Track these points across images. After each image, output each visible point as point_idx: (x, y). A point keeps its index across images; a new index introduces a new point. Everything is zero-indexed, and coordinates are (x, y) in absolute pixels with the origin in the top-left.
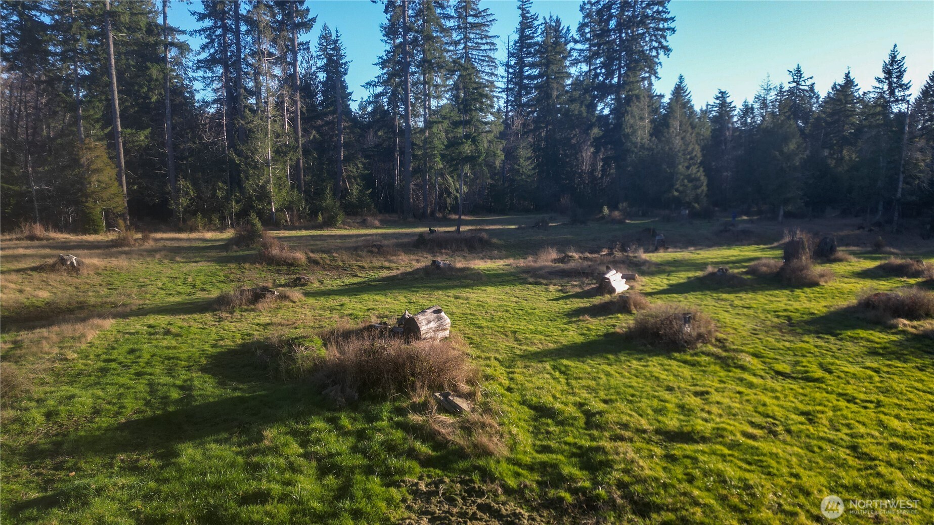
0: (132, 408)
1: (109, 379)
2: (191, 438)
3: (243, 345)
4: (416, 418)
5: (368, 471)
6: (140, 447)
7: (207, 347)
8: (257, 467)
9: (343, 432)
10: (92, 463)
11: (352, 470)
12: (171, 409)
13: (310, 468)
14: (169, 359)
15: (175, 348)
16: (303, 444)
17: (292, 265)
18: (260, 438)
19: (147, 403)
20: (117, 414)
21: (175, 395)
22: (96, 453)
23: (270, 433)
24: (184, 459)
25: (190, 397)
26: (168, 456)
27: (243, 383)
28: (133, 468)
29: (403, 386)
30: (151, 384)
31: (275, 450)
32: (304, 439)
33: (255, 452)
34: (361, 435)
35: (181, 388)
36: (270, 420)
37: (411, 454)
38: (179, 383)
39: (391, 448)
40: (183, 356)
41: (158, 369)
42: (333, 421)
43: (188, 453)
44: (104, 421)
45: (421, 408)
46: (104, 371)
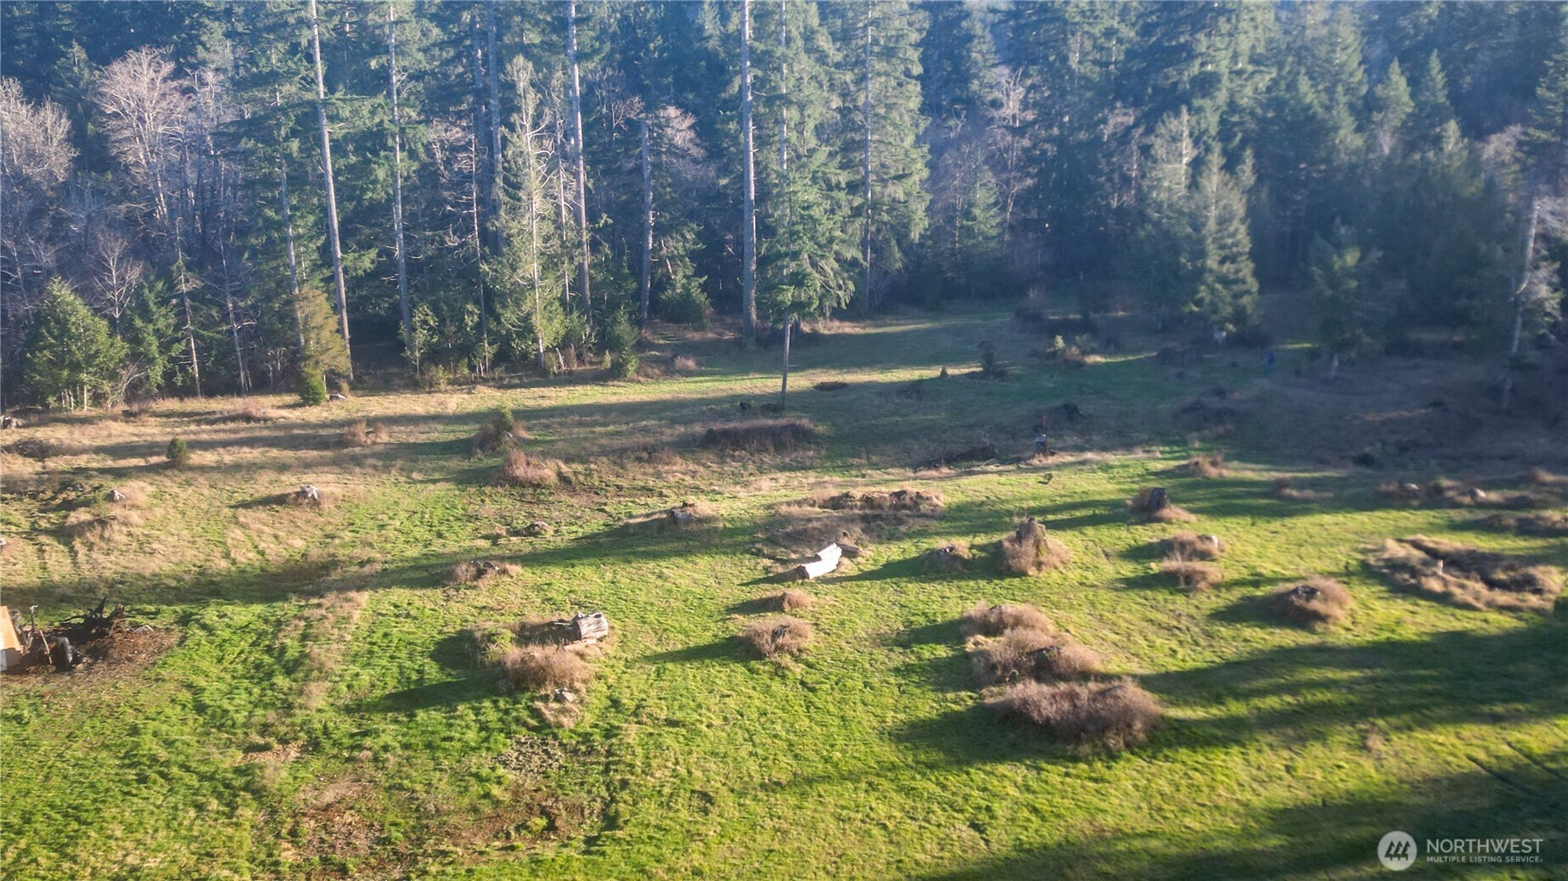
0: (392, 685)
1: (375, 661)
2: (423, 707)
3: (461, 632)
4: (539, 704)
5: (501, 731)
6: (398, 710)
7: (435, 633)
8: (451, 725)
9: (498, 709)
10: (377, 717)
11: (493, 730)
12: (412, 687)
13: (475, 726)
14: (410, 644)
15: (414, 633)
16: (476, 715)
17: (538, 486)
18: (455, 710)
19: (399, 682)
20: (384, 688)
21: (414, 677)
22: (378, 711)
23: (461, 708)
24: (418, 718)
25: (421, 679)
26: (412, 716)
27: (454, 669)
28: (396, 721)
29: (540, 683)
30: (400, 667)
31: (461, 717)
32: (477, 712)
33: (451, 718)
34: (506, 712)
35: (418, 671)
36: (463, 700)
37: (525, 724)
38: (416, 667)
39: (517, 720)
40: (419, 642)
41: (403, 654)
42: (495, 702)
43: (421, 715)
44: (378, 693)
45: (545, 699)
46: (371, 652)
